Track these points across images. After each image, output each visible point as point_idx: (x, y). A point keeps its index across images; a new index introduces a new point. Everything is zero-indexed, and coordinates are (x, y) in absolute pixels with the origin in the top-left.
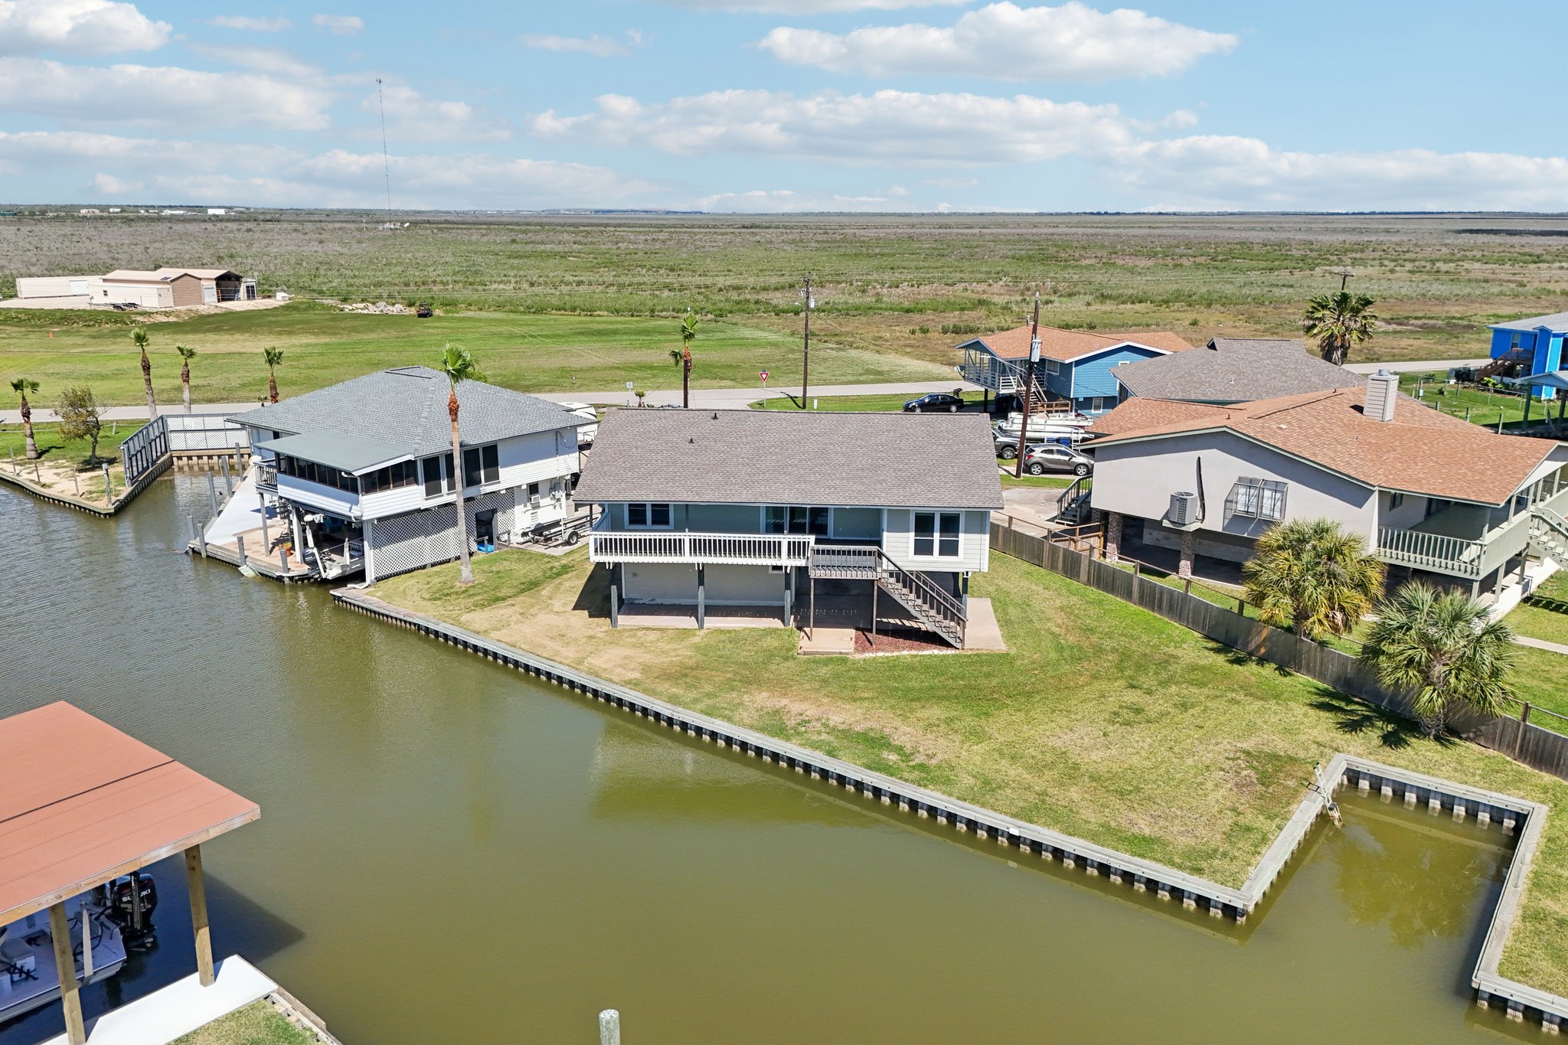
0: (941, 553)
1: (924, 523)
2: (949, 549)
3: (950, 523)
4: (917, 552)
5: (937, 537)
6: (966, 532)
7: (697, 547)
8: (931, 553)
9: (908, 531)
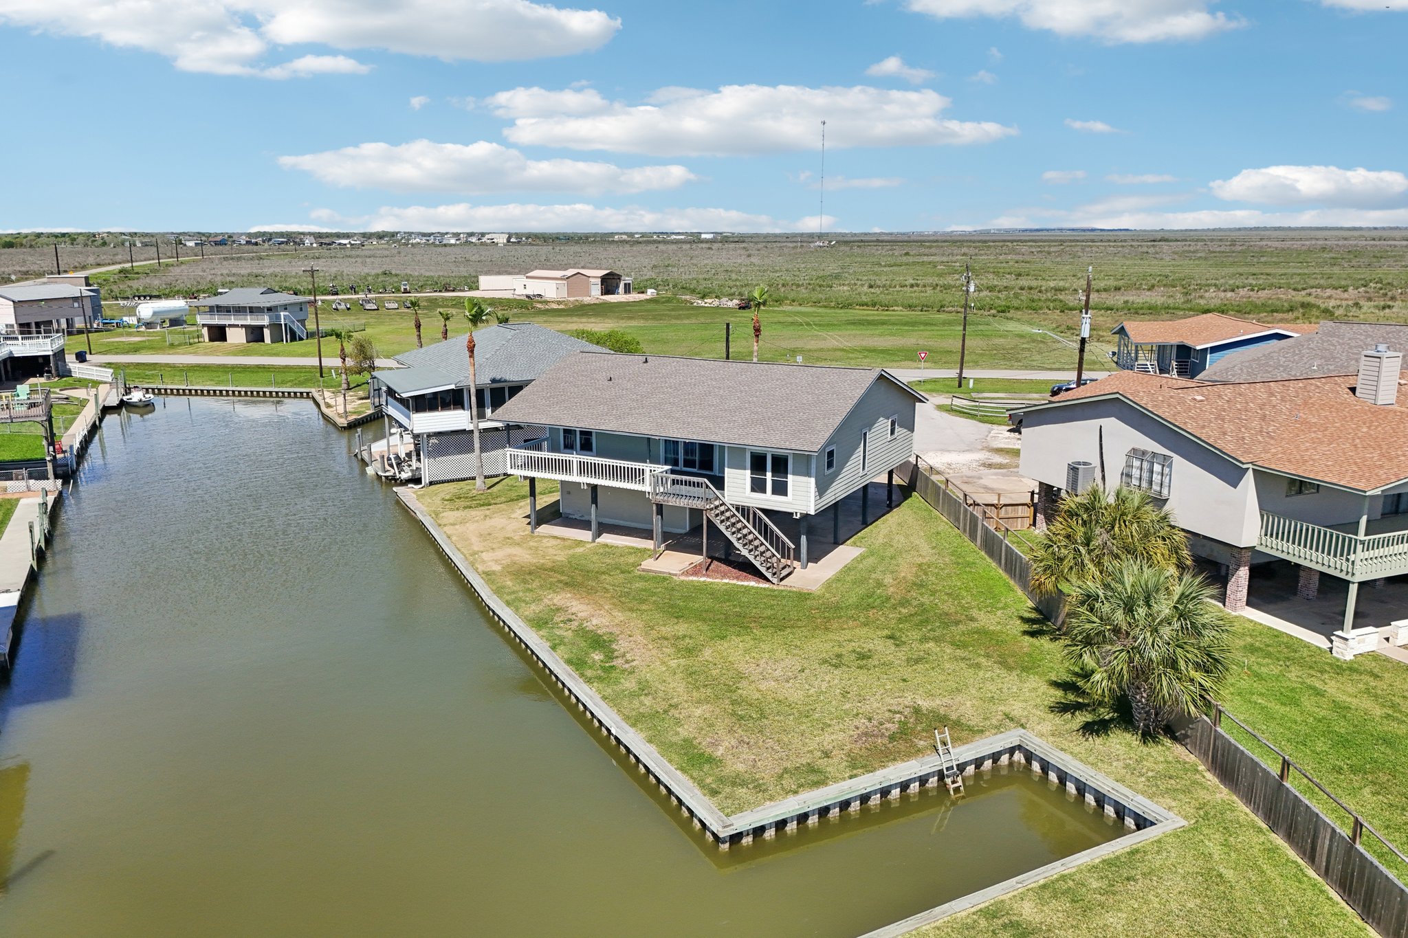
0: (774, 492)
1: (758, 463)
2: (780, 489)
3: (780, 465)
4: (753, 490)
5: (769, 475)
6: (794, 474)
7: (584, 469)
8: (764, 491)
9: (745, 469)
